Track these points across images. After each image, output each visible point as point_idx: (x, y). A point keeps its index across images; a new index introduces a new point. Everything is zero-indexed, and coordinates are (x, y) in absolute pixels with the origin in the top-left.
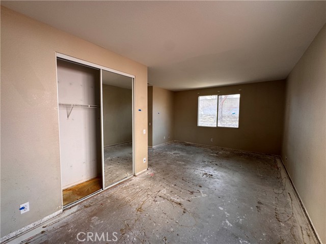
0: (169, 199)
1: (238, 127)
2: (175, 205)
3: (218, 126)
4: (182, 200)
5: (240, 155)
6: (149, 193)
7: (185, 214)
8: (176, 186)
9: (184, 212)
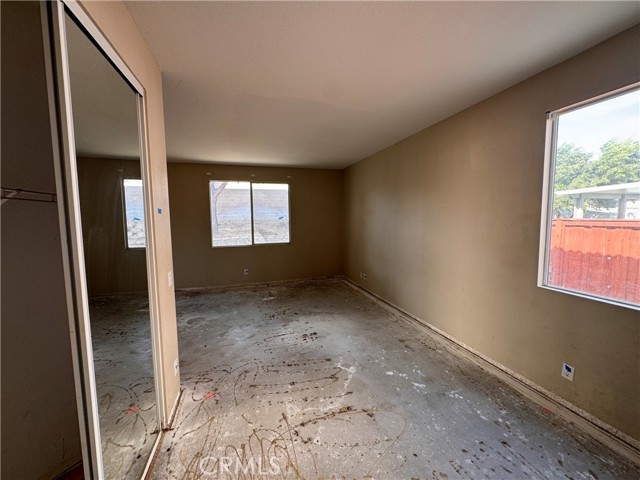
0: (323, 415)
1: (288, 241)
2: (346, 416)
3: (256, 242)
4: (340, 400)
5: (302, 287)
6: (272, 439)
7: (377, 418)
8: (296, 385)
9: (371, 416)
